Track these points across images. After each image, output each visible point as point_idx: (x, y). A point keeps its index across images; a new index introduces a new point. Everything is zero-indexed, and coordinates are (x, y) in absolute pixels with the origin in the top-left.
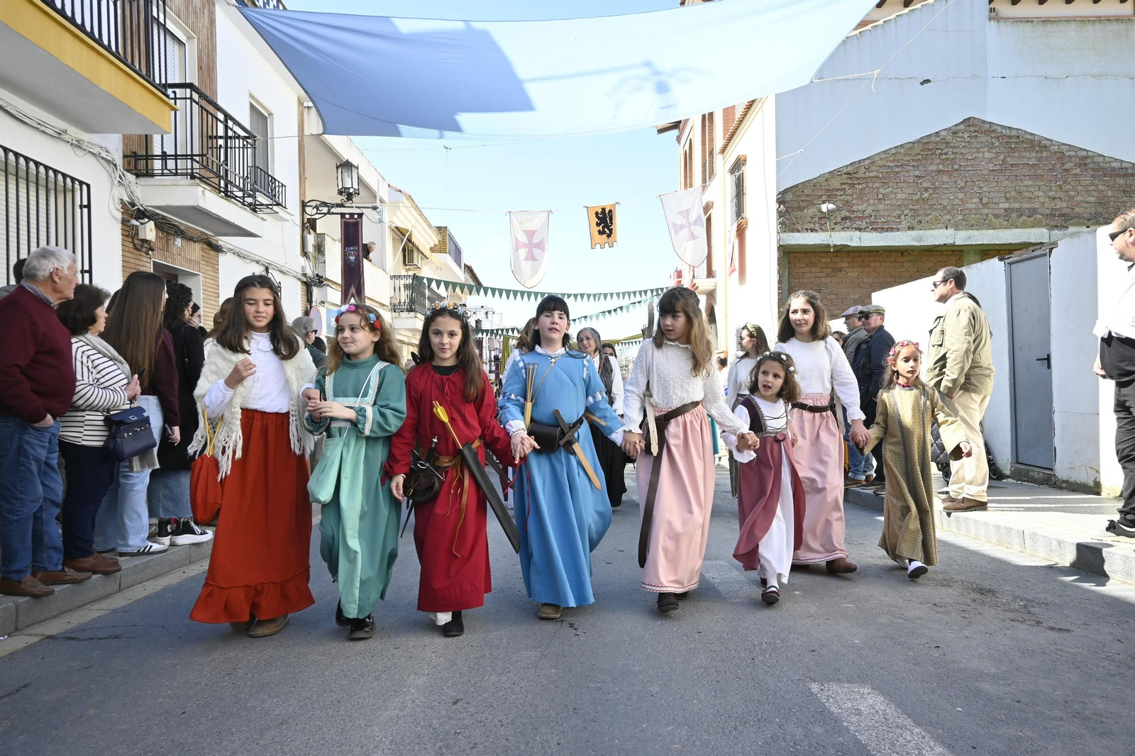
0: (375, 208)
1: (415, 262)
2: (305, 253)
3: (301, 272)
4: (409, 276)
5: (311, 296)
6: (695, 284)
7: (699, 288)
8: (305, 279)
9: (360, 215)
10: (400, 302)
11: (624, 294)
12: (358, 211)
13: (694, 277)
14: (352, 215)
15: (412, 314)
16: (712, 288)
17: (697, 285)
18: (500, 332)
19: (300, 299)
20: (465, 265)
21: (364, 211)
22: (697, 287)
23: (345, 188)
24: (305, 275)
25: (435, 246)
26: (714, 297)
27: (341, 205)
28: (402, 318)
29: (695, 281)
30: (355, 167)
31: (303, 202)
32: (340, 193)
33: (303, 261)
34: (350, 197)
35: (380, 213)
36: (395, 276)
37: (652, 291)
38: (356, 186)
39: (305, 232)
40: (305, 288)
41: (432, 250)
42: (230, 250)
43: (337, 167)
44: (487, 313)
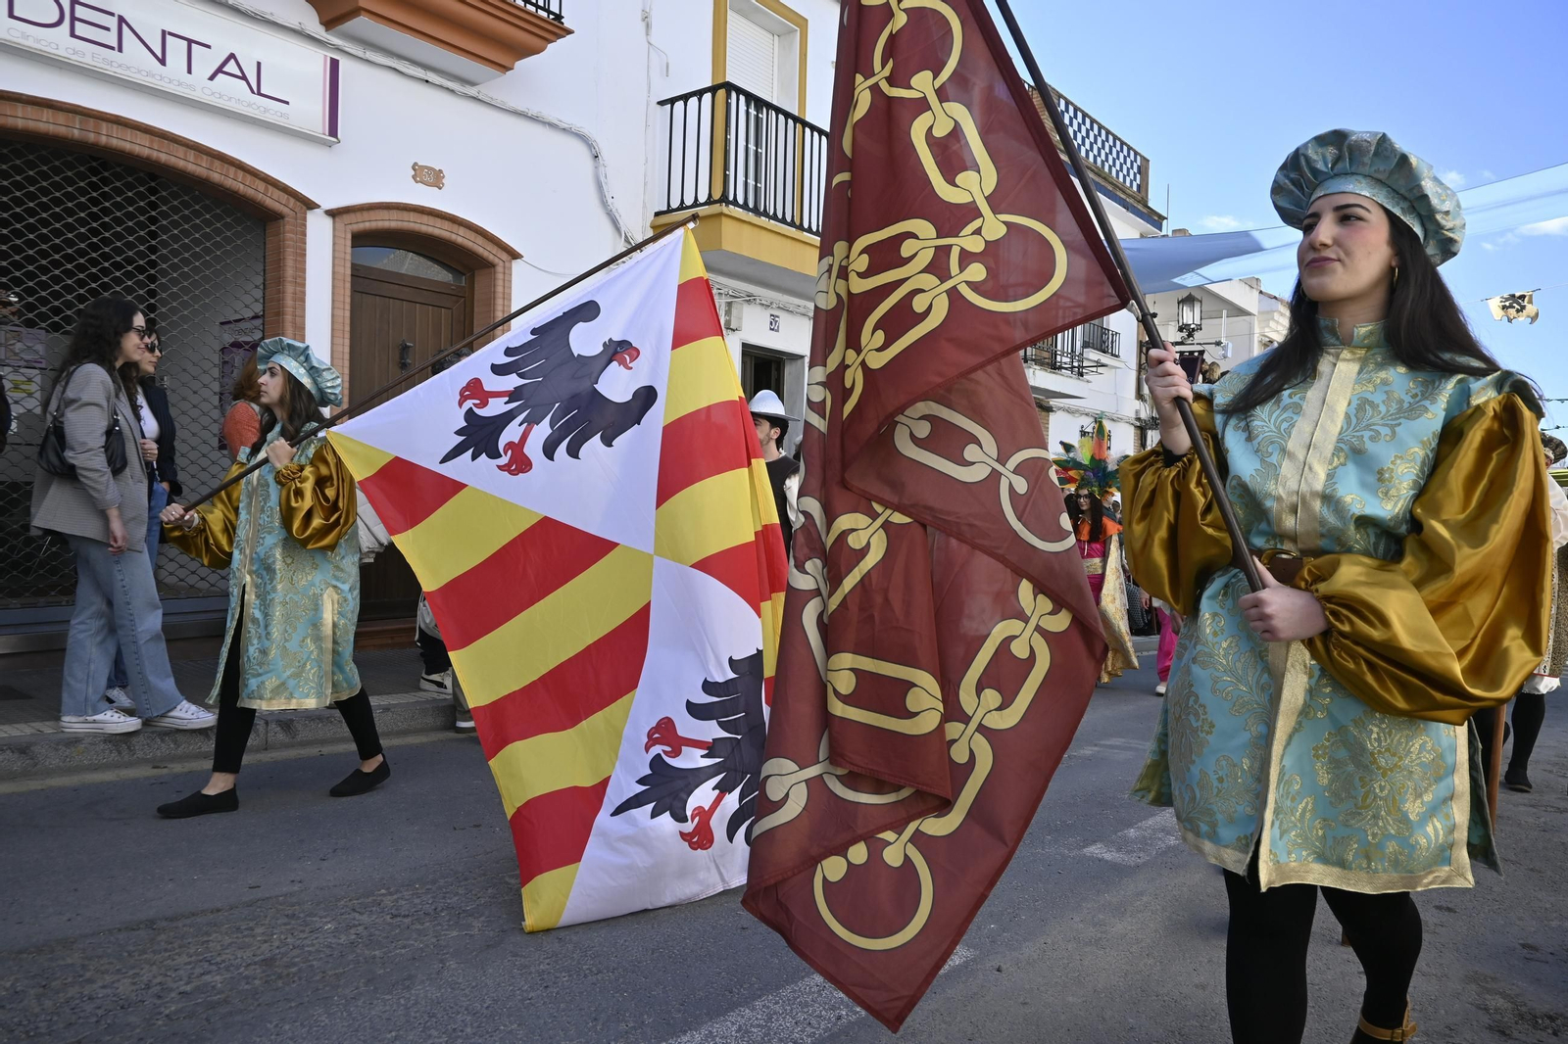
0: (1218, 344)
2: (1140, 396)
3: (1134, 416)
5: (1146, 440)
8: (1138, 424)
9: (1201, 353)
12: (1200, 348)
14: (1191, 353)
19: (1132, 444)
21: (1206, 347)
23: (1186, 325)
24: (1139, 419)
27: (1181, 343)
30: (1198, 300)
31: (1141, 342)
32: (1181, 329)
33: (1137, 404)
34: (1190, 335)
35: (1225, 348)
38: (1197, 321)
39: (1143, 372)
40: (1139, 432)
42: (1060, 409)
43: (1179, 303)
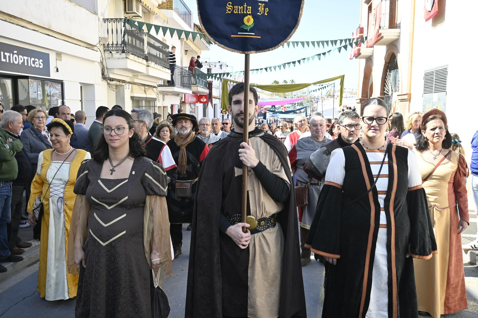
1: (135, 10)
4: (121, 19)
6: (380, 34)
7: (384, 38)
10: (113, 44)
11: (318, 43)
13: (380, 27)
15: (124, 55)
16: (396, 38)
17: (382, 35)
18: (218, 76)
20: (194, 24)
22: (382, 37)
25: (163, 3)
26: (396, 46)
28: (115, 59)
29: (380, 32)
36: (108, 19)
37: (341, 41)
41: (160, 7)
44: (221, 66)
